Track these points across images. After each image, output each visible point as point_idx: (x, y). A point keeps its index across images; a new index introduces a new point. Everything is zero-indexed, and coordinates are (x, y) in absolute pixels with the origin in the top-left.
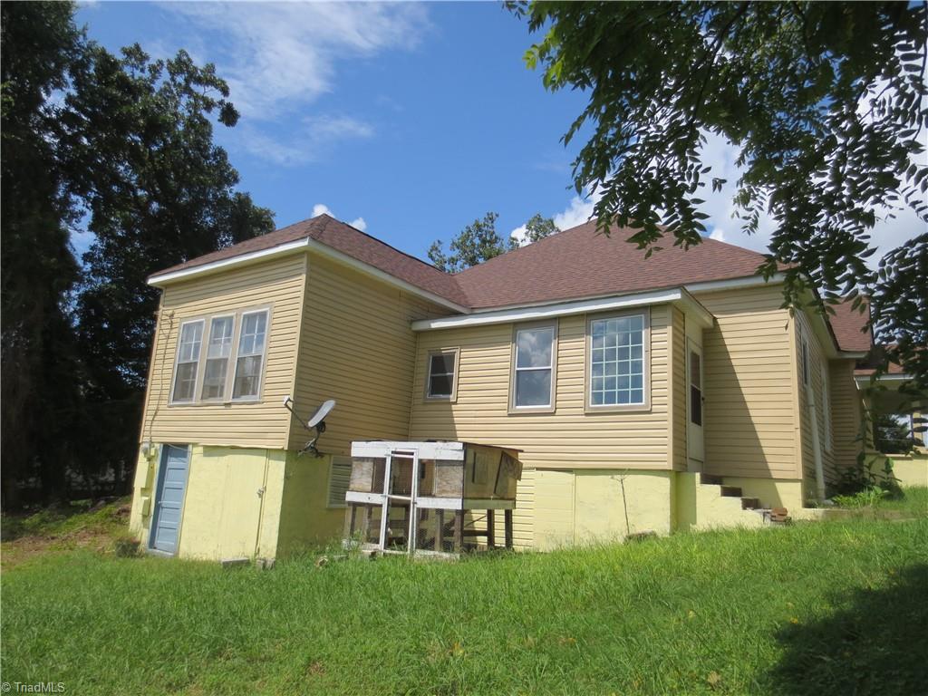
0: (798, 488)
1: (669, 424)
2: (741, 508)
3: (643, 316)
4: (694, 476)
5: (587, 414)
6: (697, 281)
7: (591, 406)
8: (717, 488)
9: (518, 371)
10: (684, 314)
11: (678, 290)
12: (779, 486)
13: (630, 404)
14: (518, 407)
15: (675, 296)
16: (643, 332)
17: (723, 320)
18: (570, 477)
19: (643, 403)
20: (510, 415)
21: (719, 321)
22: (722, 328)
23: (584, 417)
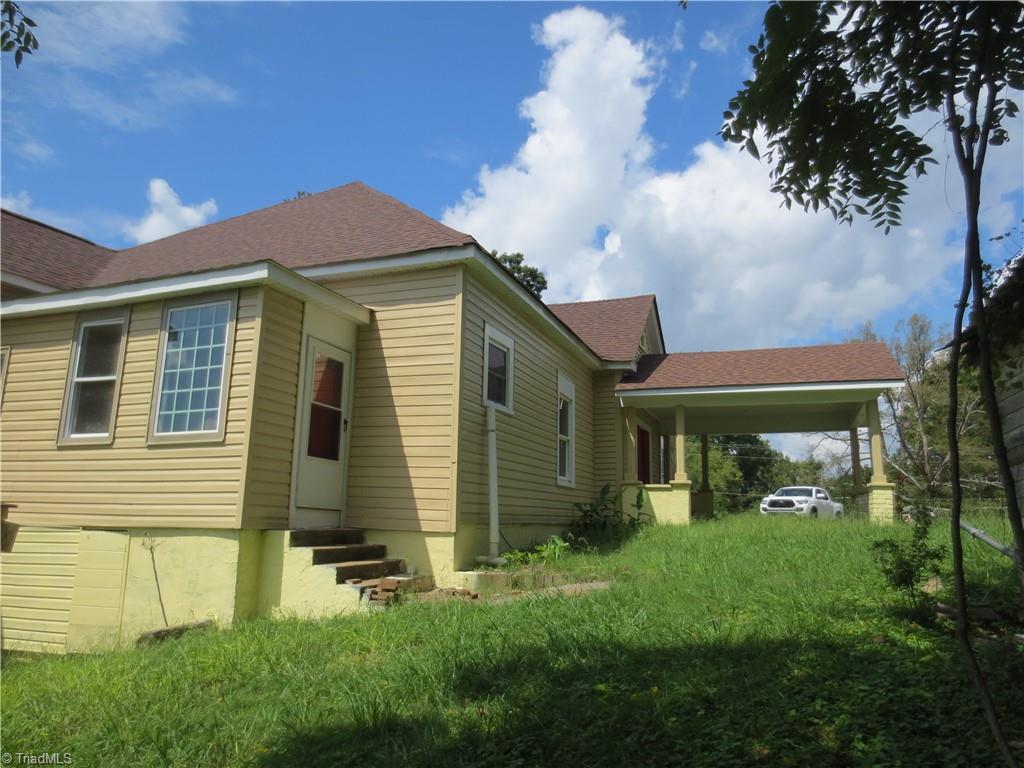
0: (449, 543)
1: (243, 461)
2: (335, 582)
3: (229, 302)
4: (283, 536)
5: (150, 447)
6: (351, 259)
7: (156, 434)
8: (307, 553)
9: (77, 384)
10: (303, 303)
11: (266, 265)
12: (429, 541)
13: (187, 432)
14: (74, 436)
15: (260, 274)
16: (228, 326)
17: (383, 314)
18: (123, 539)
19: (216, 431)
20: (60, 448)
21: (378, 316)
22: (381, 325)
23: (146, 450)
